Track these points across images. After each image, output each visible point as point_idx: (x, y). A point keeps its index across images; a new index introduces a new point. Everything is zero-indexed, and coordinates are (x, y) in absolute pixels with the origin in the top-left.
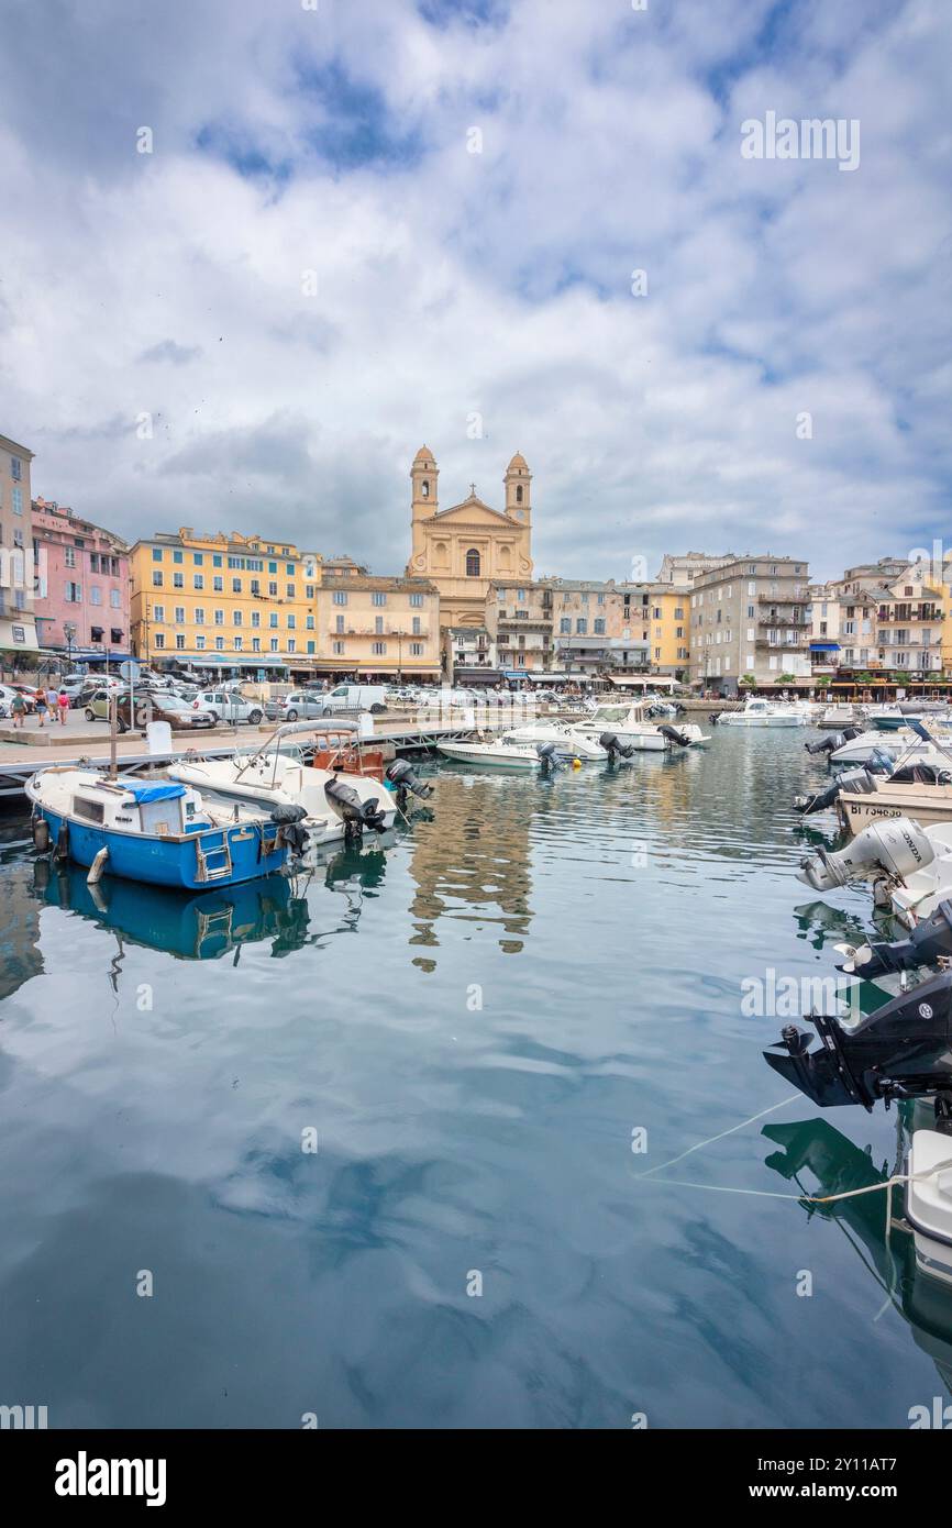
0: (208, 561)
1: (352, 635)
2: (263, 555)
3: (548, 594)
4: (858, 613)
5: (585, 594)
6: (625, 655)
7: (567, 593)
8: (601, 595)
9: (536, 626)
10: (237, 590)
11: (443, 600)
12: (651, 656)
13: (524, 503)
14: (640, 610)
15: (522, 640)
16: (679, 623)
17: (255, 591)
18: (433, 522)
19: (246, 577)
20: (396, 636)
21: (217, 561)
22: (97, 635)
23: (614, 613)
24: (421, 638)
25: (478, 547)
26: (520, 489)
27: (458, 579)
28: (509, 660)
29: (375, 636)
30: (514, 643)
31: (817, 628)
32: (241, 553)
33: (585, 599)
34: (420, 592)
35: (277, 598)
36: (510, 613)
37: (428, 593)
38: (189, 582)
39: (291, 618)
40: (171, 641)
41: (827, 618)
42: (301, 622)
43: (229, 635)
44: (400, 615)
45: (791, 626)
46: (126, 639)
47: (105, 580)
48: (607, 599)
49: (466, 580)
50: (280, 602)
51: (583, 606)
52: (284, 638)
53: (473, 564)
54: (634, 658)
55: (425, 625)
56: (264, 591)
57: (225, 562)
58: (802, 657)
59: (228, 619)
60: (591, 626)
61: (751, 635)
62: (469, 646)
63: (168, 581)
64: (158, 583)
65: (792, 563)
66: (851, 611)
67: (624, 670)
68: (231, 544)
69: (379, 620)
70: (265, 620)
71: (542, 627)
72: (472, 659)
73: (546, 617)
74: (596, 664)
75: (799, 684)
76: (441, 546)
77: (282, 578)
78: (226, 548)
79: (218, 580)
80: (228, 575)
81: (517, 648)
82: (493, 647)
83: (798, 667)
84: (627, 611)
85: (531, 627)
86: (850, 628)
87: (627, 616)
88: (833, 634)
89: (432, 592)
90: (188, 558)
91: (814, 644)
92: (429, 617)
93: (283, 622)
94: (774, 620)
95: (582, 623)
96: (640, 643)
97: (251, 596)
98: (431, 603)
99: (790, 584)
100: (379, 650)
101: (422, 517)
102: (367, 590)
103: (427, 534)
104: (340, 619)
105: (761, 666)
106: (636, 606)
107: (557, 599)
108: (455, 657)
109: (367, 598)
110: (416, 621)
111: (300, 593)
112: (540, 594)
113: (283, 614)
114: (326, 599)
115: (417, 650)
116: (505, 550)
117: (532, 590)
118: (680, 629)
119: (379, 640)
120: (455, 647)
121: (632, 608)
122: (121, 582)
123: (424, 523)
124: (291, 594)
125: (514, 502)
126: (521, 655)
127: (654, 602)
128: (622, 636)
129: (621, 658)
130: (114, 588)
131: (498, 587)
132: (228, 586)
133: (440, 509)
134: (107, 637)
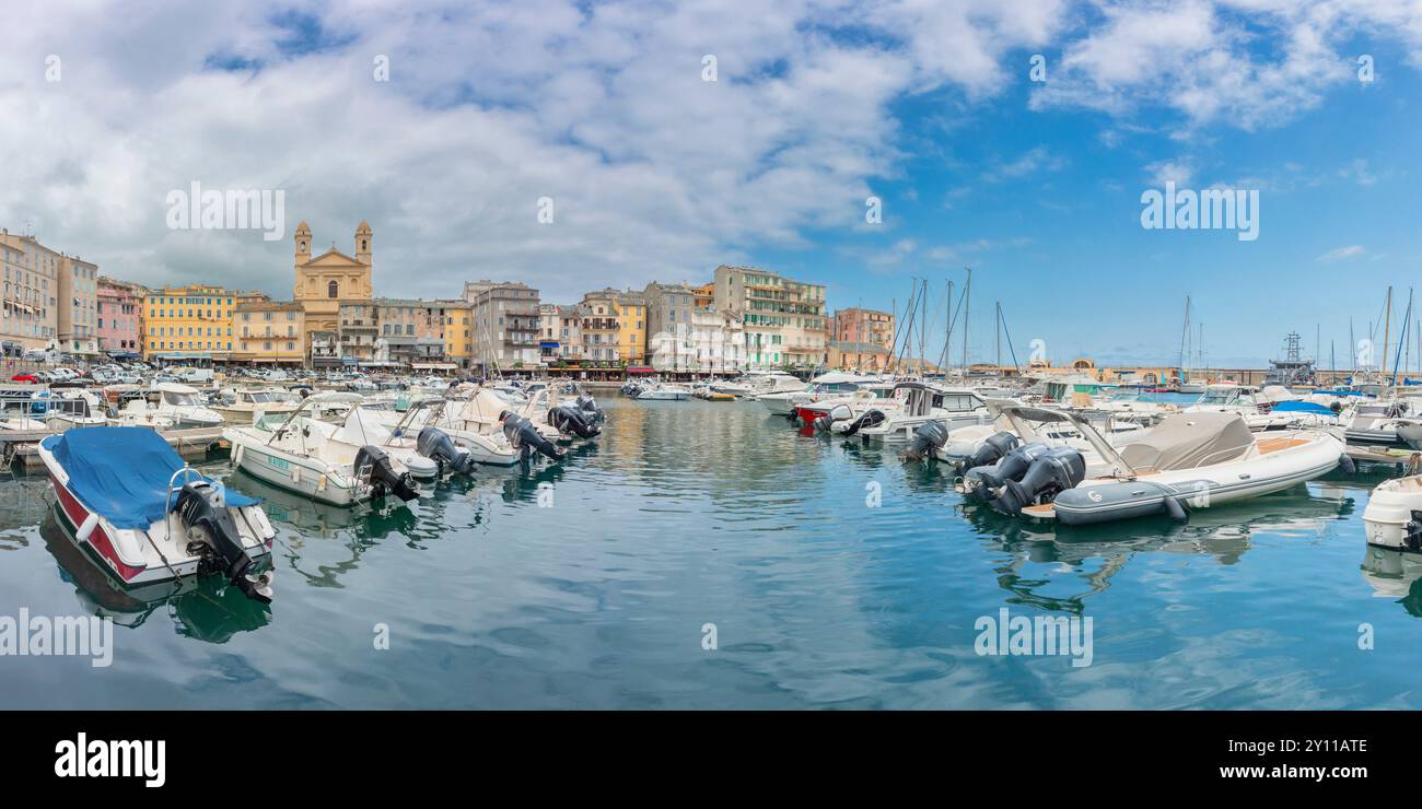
0: (176, 301)
1: (252, 338)
2: (204, 295)
3: (376, 309)
4: (571, 323)
5: (401, 308)
6: (428, 348)
7: (388, 308)
8: (411, 309)
9: (368, 330)
10: (190, 315)
11: (307, 314)
12: (446, 350)
13: (367, 250)
14: (438, 319)
15: (358, 339)
16: (466, 327)
17: (200, 315)
18: (307, 266)
19: (195, 308)
20: (277, 338)
21: (181, 302)
22: (124, 345)
23: (420, 321)
24: (293, 339)
25: (336, 279)
26: (364, 242)
27: (323, 300)
28: (350, 352)
29: (266, 339)
30: (353, 341)
31: (546, 332)
32: (193, 295)
33: (401, 312)
34: (293, 310)
35: (211, 318)
36: (351, 321)
37: (298, 311)
38: (167, 313)
39: (219, 330)
40: (158, 346)
41: (551, 326)
42: (224, 332)
43: (186, 341)
44: (280, 325)
45: (527, 331)
46: (137, 346)
47: (128, 317)
48: (415, 312)
49: (328, 301)
50: (213, 321)
51: (399, 316)
52: (214, 340)
53: (333, 291)
54: (434, 351)
55: (296, 331)
56: (204, 315)
57: (184, 302)
58: (535, 351)
59: (186, 332)
60: (404, 330)
61: (501, 336)
62: (323, 344)
63: (157, 314)
64: (153, 316)
65: (530, 290)
66: (567, 321)
67: (427, 359)
68: (189, 290)
69: (268, 328)
70: (205, 332)
71: (371, 330)
72: (325, 352)
73: (375, 324)
74: (407, 354)
75: (526, 368)
76: (312, 280)
77: (214, 307)
78: (184, 293)
79: (181, 311)
80: (186, 307)
81: (355, 344)
82: (339, 344)
83: (531, 358)
84: (429, 319)
85: (364, 330)
86: (566, 332)
87: (429, 323)
88: (555, 336)
89: (300, 309)
90: (167, 301)
91: (542, 343)
92: (298, 325)
93: (214, 332)
94: (517, 326)
95: (398, 329)
96: (440, 341)
97: (197, 318)
98: (300, 317)
99: (527, 304)
100: (268, 347)
101: (301, 263)
102: (261, 311)
103: (304, 274)
104: (246, 329)
105: (507, 357)
106: (435, 316)
107: (382, 312)
108: (314, 351)
109: (262, 315)
110: (290, 328)
111: (224, 314)
112: (370, 309)
113: (214, 328)
114: (238, 317)
115: (291, 347)
116: (354, 280)
117: (365, 306)
118: (466, 332)
119: (268, 340)
120: (315, 344)
121: (433, 318)
122: (135, 316)
123: (302, 267)
124: (219, 316)
125: (361, 251)
126: (357, 349)
127: (448, 314)
128: (426, 336)
129: (425, 351)
130: (132, 320)
131: (344, 305)
132: (186, 314)
133: (312, 258)
134: (128, 345)
